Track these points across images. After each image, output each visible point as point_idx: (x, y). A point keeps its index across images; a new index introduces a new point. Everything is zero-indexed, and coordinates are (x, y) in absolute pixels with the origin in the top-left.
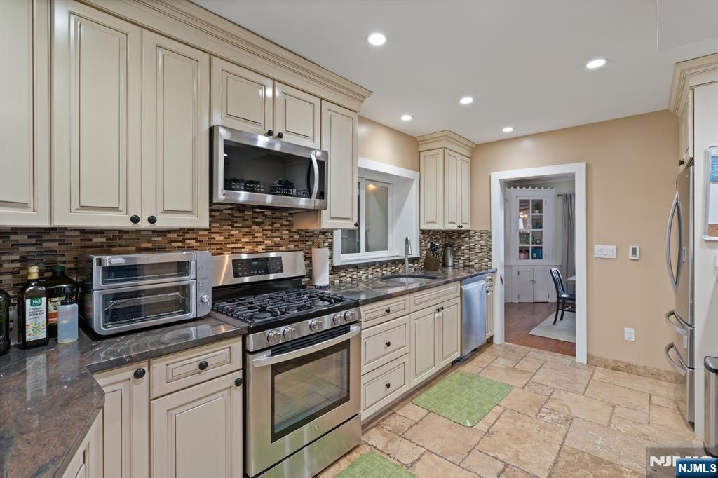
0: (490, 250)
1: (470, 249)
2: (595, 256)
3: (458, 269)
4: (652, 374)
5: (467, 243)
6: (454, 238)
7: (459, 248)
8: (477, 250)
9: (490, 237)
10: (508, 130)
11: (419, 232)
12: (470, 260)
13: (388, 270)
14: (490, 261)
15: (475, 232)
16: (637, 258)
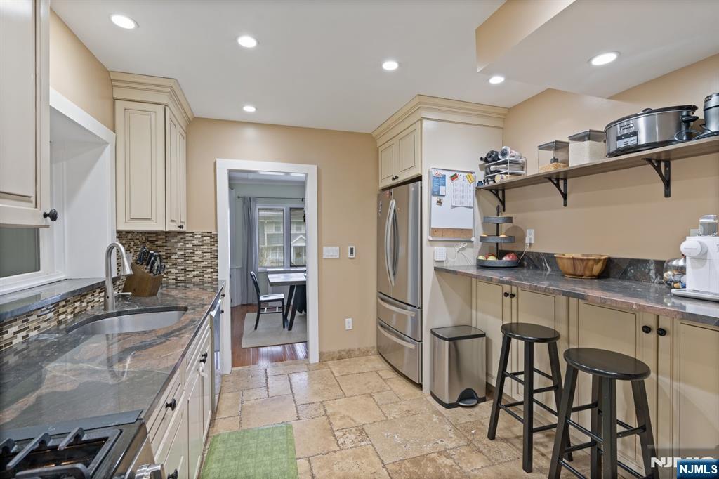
0: (216, 257)
1: (185, 258)
2: (324, 257)
3: (167, 287)
4: (364, 353)
5: (180, 249)
6: (159, 242)
7: (168, 257)
8: (197, 259)
9: (216, 241)
10: (249, 109)
11: (116, 235)
12: (185, 272)
13: (69, 310)
14: (217, 271)
15: (194, 234)
16: (354, 256)
